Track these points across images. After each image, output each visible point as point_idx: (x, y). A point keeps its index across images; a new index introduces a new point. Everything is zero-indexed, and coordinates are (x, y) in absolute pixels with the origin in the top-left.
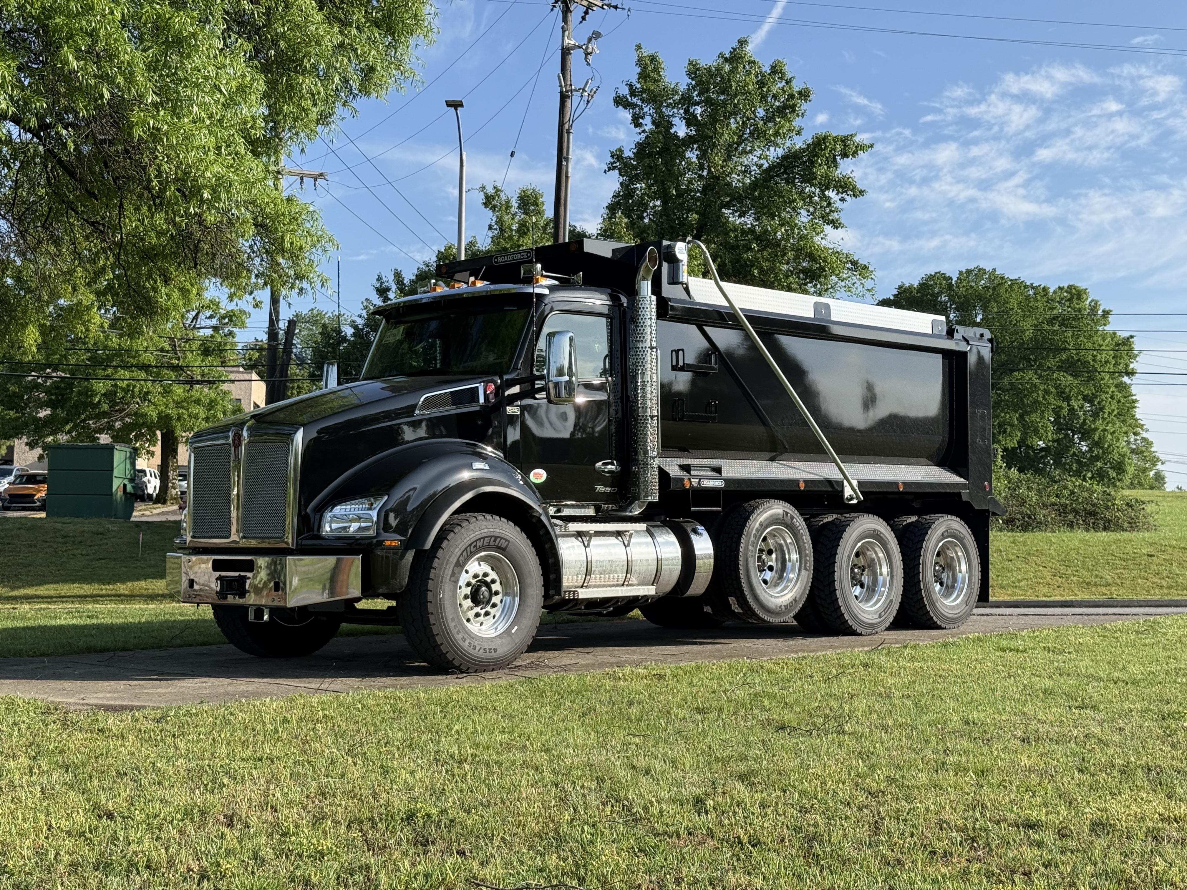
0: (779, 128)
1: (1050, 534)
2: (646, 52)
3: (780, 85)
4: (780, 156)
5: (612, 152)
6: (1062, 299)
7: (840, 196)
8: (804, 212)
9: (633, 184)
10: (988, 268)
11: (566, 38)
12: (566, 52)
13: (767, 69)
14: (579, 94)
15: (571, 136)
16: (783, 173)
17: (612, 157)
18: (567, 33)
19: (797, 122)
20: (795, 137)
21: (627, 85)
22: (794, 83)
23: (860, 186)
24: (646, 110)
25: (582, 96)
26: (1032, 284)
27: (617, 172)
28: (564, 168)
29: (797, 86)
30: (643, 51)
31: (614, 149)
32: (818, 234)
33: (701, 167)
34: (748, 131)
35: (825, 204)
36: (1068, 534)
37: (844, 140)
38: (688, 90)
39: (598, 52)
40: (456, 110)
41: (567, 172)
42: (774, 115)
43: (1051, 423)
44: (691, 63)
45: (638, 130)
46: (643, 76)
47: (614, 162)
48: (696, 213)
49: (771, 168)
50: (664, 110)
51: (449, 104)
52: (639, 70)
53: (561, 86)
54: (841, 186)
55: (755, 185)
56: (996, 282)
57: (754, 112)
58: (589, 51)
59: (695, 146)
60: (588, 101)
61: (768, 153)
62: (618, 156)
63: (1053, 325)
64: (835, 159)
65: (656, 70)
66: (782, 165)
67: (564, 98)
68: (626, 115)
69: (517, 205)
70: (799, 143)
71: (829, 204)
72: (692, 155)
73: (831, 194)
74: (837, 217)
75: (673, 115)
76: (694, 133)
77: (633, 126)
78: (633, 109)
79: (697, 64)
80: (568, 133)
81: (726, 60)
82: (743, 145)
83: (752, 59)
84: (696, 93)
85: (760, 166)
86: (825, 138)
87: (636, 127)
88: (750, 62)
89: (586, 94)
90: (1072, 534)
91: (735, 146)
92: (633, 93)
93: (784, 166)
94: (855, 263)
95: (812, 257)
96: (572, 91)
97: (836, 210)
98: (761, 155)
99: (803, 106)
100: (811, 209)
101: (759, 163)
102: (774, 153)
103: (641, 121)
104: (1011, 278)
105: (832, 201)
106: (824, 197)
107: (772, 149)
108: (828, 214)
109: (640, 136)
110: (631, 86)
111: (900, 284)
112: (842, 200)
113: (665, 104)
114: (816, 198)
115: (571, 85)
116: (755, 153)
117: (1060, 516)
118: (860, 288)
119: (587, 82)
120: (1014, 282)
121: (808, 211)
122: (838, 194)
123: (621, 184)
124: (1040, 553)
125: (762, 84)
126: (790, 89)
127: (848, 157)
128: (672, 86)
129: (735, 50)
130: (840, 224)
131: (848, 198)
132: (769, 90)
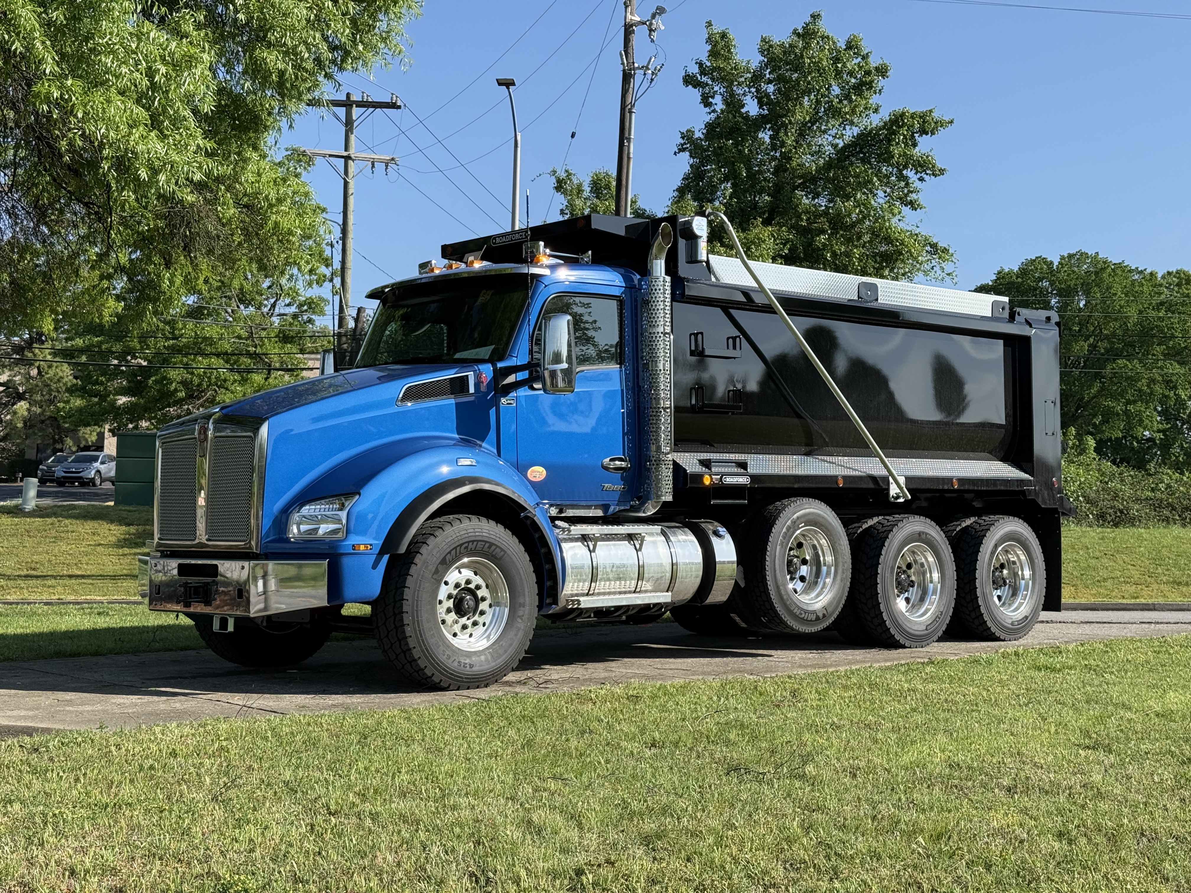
0: (856, 106)
1: (1143, 530)
2: (717, 29)
3: (856, 61)
4: (855, 134)
5: (682, 133)
6: (1170, 285)
7: (919, 175)
8: (881, 193)
9: (704, 166)
10: (1091, 252)
11: (628, 14)
12: (628, 30)
13: (842, 44)
14: (642, 72)
15: (633, 115)
16: (859, 153)
17: (683, 138)
18: (629, 9)
19: (874, 100)
20: (872, 115)
21: (696, 63)
22: (870, 59)
23: (939, 165)
24: (716, 88)
25: (645, 74)
26: (1137, 268)
27: (688, 153)
28: (626, 148)
29: (874, 62)
30: (713, 27)
31: (684, 130)
32: (894, 215)
33: (774, 147)
34: (823, 109)
35: (903, 184)
36: (1161, 530)
37: (923, 117)
38: (761, 67)
39: (663, 28)
40: (508, 88)
41: (629, 153)
42: (849, 92)
43: (1159, 412)
44: (763, 40)
45: (707, 110)
46: (714, 54)
47: (685, 143)
48: (769, 195)
49: (846, 147)
50: (735, 88)
51: (500, 83)
52: (710, 47)
53: (623, 64)
54: (920, 166)
55: (829, 165)
56: (1099, 266)
57: (828, 89)
58: (653, 27)
59: (768, 126)
60: (652, 80)
61: (844, 132)
62: (687, 136)
63: (1159, 310)
64: (913, 136)
65: (728, 47)
66: (857, 145)
67: (627, 77)
68: (695, 94)
69: (589, 189)
70: (875, 121)
71: (907, 184)
72: (765, 136)
73: (909, 173)
74: (916, 197)
75: (744, 94)
76: (766, 112)
77: (702, 105)
78: (703, 88)
79: (770, 41)
80: (631, 112)
81: (798, 35)
82: (817, 124)
83: (826, 34)
84: (769, 70)
85: (835, 146)
86: (903, 115)
87: (705, 106)
88: (823, 37)
89: (650, 72)
90: (1166, 530)
91: (809, 125)
92: (703, 71)
93: (859, 144)
94: (934, 246)
95: (888, 240)
96: (634, 69)
97: (916, 191)
98: (837, 134)
99: (880, 82)
100: (888, 190)
101: (834, 142)
102: (850, 133)
103: (711, 100)
104: (1114, 262)
105: (910, 181)
106: (901, 177)
107: (847, 127)
108: (906, 195)
109: (710, 116)
110: (700, 64)
111: (999, 269)
112: (921, 179)
113: (736, 83)
114: (893, 178)
115: (633, 63)
116: (830, 132)
117: (1155, 510)
118: (939, 272)
119: (650, 59)
120: (1119, 266)
121: (885, 192)
122: (916, 173)
123: (691, 166)
124: (1129, 550)
125: (837, 60)
126: (867, 64)
127: (927, 134)
128: (744, 64)
129: (807, 25)
130: (918, 205)
131: (926, 177)
132: (844, 65)
